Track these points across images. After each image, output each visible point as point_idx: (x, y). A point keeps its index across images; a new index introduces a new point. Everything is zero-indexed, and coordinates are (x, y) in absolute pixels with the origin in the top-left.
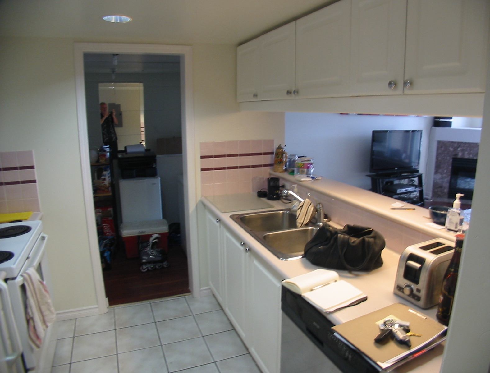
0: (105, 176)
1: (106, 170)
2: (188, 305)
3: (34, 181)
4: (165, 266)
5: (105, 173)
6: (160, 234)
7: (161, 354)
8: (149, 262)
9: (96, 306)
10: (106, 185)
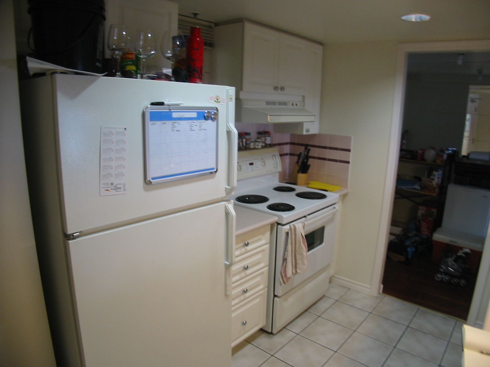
0: (434, 176)
1: (436, 170)
2: (453, 330)
3: (348, 162)
4: (462, 284)
5: (435, 173)
6: (471, 250)
7: (388, 353)
8: (447, 273)
9: (369, 287)
10: (433, 185)
